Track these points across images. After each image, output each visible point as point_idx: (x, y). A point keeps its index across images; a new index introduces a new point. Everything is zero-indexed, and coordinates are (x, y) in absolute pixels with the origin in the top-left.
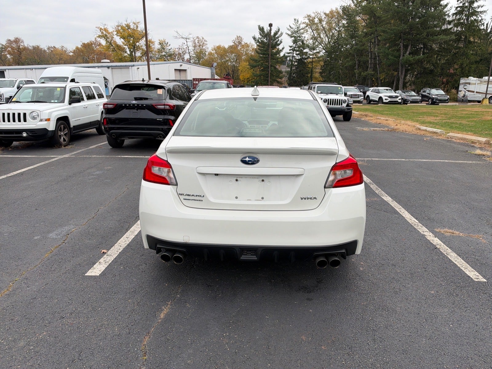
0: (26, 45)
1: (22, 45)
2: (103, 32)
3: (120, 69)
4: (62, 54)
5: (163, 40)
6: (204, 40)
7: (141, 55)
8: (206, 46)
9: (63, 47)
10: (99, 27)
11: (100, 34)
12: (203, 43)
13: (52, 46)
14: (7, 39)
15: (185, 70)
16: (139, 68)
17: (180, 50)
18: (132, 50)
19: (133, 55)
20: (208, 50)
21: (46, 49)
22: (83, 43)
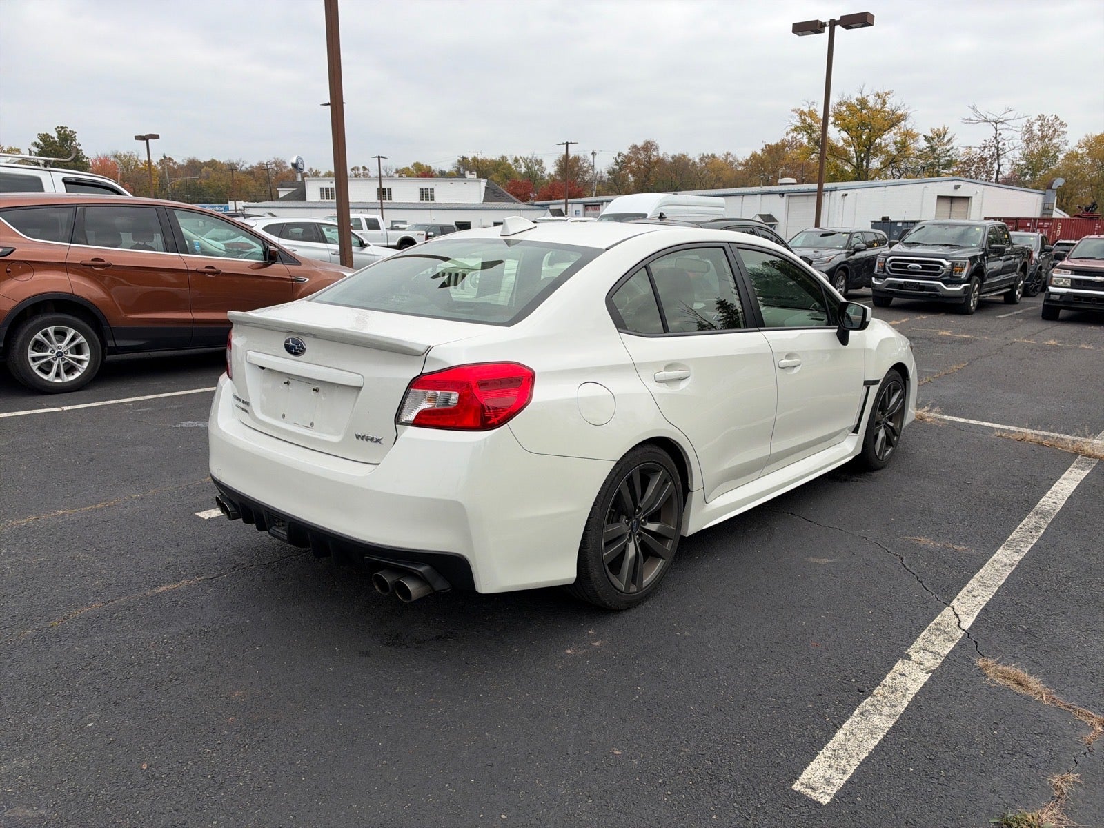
0: (661, 155)
1: (654, 155)
2: (805, 120)
3: (805, 198)
4: (722, 169)
5: (941, 130)
6: (1058, 122)
7: (882, 166)
8: (1061, 137)
9: (728, 154)
10: (799, 110)
11: (799, 124)
12: (1055, 131)
13: (710, 155)
14: (631, 144)
15: (967, 199)
16: (846, 195)
17: (986, 150)
18: (863, 155)
19: (862, 167)
20: (1067, 147)
21: (697, 160)
22: (766, 145)
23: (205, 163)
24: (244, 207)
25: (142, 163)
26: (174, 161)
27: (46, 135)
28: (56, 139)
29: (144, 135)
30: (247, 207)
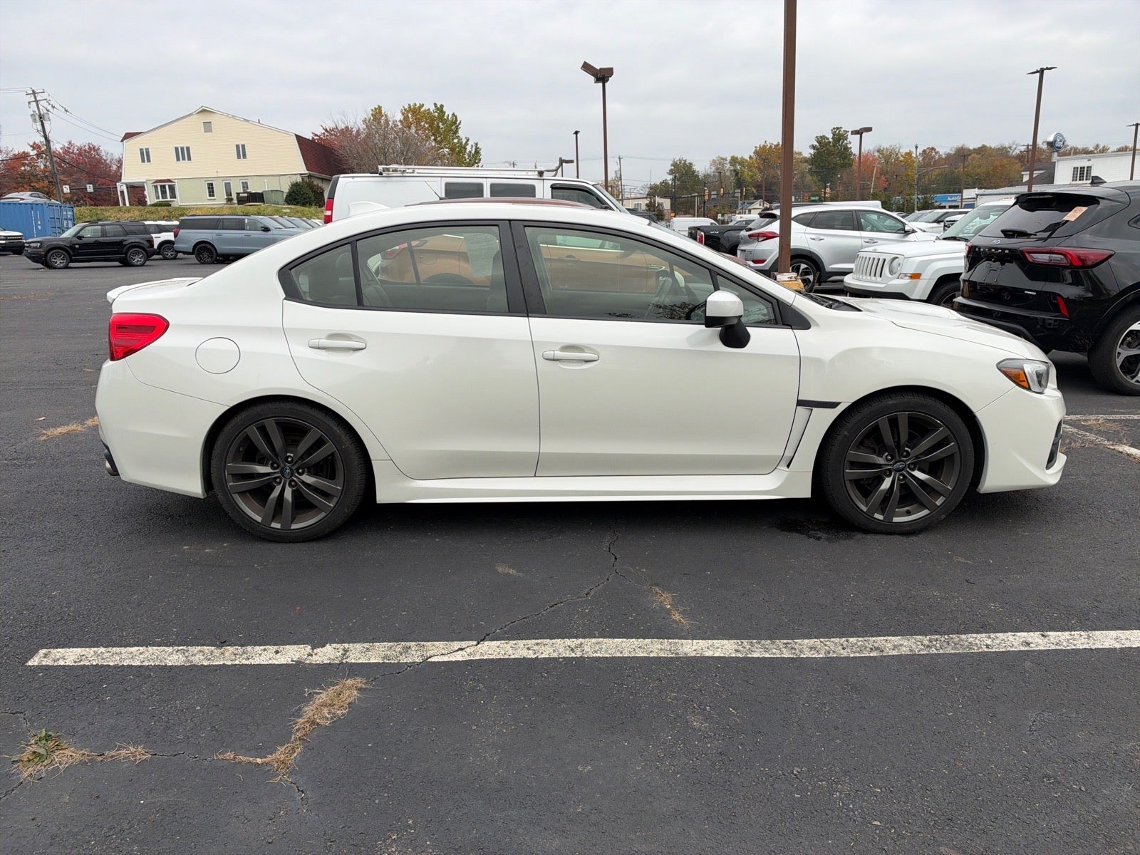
23: (974, 149)
24: (977, 195)
25: (902, 156)
26: (937, 150)
27: (823, 137)
28: (831, 140)
29: (858, 129)
30: (981, 195)
